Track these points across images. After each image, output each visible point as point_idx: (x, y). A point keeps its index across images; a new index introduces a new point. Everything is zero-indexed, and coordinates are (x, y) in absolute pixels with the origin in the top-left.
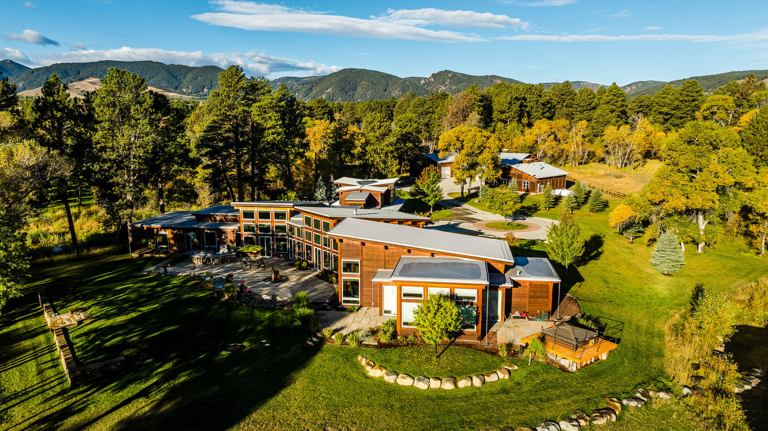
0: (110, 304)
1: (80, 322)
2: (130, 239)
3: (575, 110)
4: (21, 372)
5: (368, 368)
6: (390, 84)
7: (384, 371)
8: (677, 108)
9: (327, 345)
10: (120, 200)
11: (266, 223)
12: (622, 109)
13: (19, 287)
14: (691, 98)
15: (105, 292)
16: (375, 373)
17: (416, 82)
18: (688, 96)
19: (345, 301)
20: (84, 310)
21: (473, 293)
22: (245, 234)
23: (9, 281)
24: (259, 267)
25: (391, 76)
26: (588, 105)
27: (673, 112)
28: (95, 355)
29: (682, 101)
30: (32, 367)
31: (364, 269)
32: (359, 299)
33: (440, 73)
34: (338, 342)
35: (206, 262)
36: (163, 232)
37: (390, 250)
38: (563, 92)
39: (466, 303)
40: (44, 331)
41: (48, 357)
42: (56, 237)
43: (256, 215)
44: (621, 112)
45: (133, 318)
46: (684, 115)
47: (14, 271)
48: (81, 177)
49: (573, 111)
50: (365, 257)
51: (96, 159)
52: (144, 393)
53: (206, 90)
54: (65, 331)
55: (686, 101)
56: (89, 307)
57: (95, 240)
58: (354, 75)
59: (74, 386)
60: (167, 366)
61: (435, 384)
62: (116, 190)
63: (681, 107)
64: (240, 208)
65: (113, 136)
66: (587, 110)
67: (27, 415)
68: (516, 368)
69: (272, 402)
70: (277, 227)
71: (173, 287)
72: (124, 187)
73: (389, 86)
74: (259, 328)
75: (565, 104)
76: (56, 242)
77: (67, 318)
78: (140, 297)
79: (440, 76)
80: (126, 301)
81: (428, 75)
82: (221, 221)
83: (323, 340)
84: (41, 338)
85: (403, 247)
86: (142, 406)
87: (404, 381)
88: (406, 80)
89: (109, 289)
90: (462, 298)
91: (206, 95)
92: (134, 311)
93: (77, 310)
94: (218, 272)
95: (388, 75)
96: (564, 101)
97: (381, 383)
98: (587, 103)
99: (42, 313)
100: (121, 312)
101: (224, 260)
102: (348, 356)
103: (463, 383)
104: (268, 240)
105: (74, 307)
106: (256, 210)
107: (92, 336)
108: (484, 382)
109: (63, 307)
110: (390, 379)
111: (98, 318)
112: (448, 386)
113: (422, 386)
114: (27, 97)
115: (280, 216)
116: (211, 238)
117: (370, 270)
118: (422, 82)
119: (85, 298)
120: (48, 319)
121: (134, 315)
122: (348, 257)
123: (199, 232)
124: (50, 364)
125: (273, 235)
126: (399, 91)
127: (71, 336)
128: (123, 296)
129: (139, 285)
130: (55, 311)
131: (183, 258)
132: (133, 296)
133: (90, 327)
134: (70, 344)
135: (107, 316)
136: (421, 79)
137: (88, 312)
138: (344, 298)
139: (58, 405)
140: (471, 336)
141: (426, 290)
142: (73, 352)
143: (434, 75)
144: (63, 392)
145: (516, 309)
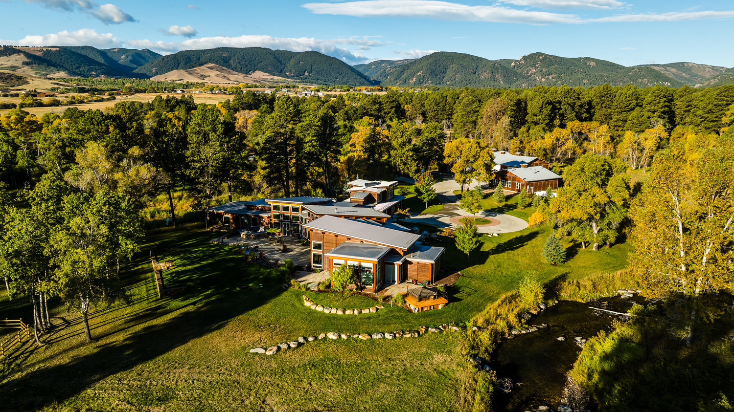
0: (186, 259)
1: (168, 268)
2: (208, 218)
3: (613, 111)
4: (139, 290)
5: (305, 301)
6: (480, 66)
7: (312, 303)
8: (710, 112)
9: (291, 289)
10: (202, 194)
11: (287, 213)
12: (663, 109)
13: (139, 246)
14: (725, 102)
15: (185, 252)
16: (307, 304)
17: (507, 65)
18: (721, 100)
19: (314, 266)
20: (172, 261)
21: (371, 265)
22: (274, 220)
23: (135, 243)
24: (278, 242)
25: (481, 59)
26: (626, 106)
27: (706, 115)
28: (174, 284)
29: (715, 105)
30: (144, 288)
31: (325, 248)
32: (322, 266)
33: (532, 56)
34: (297, 287)
35: (248, 236)
36: (227, 216)
37: (339, 237)
38: (602, 95)
39: (367, 271)
40: (151, 270)
41: (151, 284)
42: (165, 213)
43: (281, 208)
44: (662, 112)
45: (196, 267)
46: (717, 119)
47: (137, 238)
48: (178, 178)
49: (611, 112)
50: (325, 241)
51: (187, 166)
52: (194, 304)
53: (306, 74)
54: (161, 272)
55: (720, 105)
56: (175, 260)
57: (188, 217)
58: (445, 58)
59: (161, 298)
60: (209, 292)
61: (334, 311)
62: (200, 187)
63: (714, 111)
64: (271, 203)
65: (198, 152)
66: (625, 111)
67: (141, 308)
68: (383, 307)
69: (251, 312)
70: (293, 217)
71: (225, 251)
72: (204, 185)
73: (479, 68)
74: (261, 277)
75: (604, 105)
76: (165, 217)
77: (162, 265)
78: (204, 256)
79: (532, 59)
80: (195, 257)
81: (519, 58)
82: (262, 210)
83: (290, 285)
84: (149, 274)
85: (345, 236)
86: (191, 308)
87: (319, 309)
88: (496, 62)
89: (188, 251)
90: (365, 268)
91: (306, 78)
92: (198, 264)
93: (168, 261)
94: (253, 244)
95: (478, 58)
96: (603, 103)
97: (309, 309)
98: (625, 105)
99: (151, 262)
100: (192, 263)
101: (259, 237)
102: (298, 296)
103: (348, 312)
104: (288, 225)
105: (167, 259)
106: (281, 205)
107: (174, 275)
108: (360, 313)
109: (162, 259)
110: (313, 307)
111: (178, 266)
112: (340, 313)
113: (327, 311)
114: (158, 82)
115: (295, 210)
116: (254, 220)
117: (328, 248)
118: (513, 64)
119: (174, 255)
120: (154, 265)
121: (197, 266)
122: (316, 240)
123: (248, 217)
124: (152, 288)
125: (291, 222)
126: (488, 74)
127: (163, 274)
128: (195, 255)
129: (205, 249)
130: (157, 261)
131: (235, 234)
132: (201, 255)
133: (173, 270)
134: (162, 278)
135: (184, 265)
136: (511, 61)
137: (174, 262)
138: (314, 265)
139: (154, 305)
140: (370, 290)
141: (346, 262)
142: (163, 282)
143: (524, 58)
144: (157, 300)
145: (410, 278)
